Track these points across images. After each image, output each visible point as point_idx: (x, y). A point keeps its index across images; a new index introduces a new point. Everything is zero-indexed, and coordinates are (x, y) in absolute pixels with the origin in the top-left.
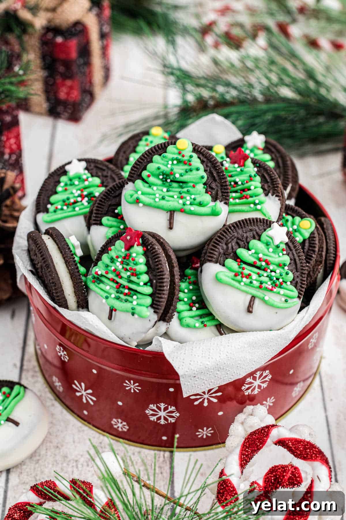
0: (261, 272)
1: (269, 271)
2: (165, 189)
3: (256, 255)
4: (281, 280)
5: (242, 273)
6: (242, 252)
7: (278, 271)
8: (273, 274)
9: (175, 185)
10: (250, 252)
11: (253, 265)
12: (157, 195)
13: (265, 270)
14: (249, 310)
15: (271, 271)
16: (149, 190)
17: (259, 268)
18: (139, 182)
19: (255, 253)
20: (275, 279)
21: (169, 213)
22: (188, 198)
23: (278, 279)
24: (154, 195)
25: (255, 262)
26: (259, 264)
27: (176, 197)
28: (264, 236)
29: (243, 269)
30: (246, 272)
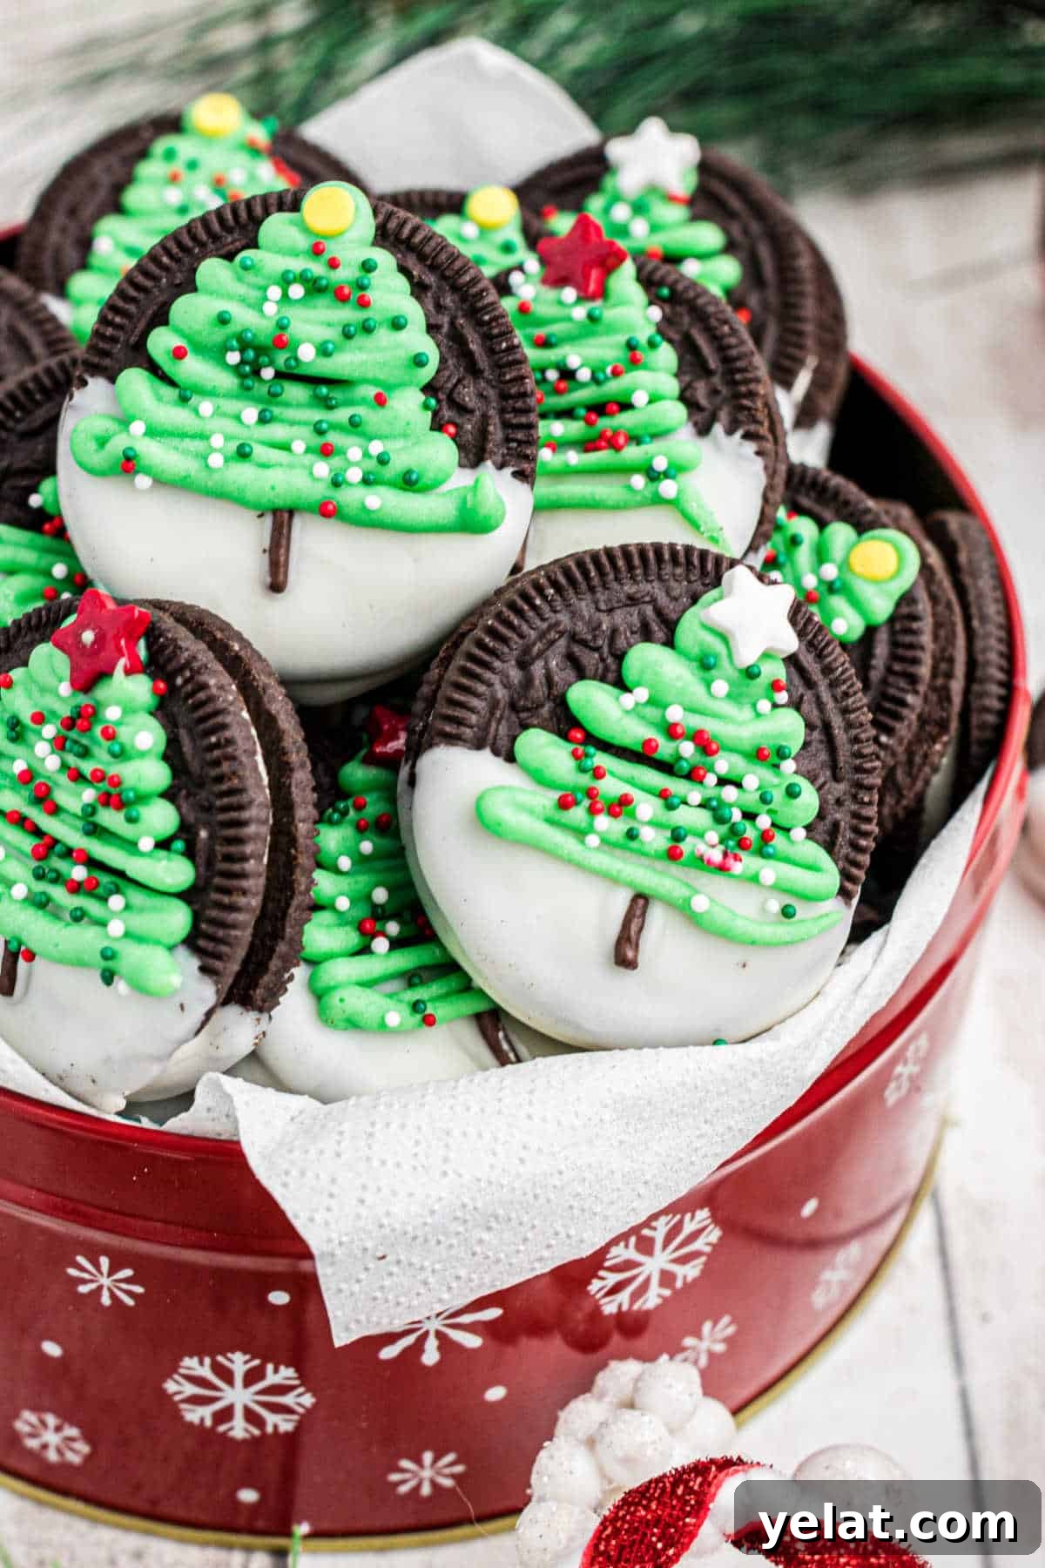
0: (677, 786)
1: (711, 779)
2: (251, 414)
3: (651, 712)
4: (764, 822)
5: (591, 793)
6: (590, 699)
7: (751, 782)
8: (730, 793)
9: (295, 392)
10: (628, 700)
11: (643, 756)
12: (217, 441)
13: (694, 776)
14: (624, 953)
15: (722, 782)
16: (177, 416)
17: (666, 768)
18: (134, 380)
19: (651, 702)
20: (737, 816)
21: (268, 521)
22: (355, 453)
23: (750, 816)
24: (204, 436)
25: (649, 744)
26: (665, 749)
27: (299, 447)
28: (690, 627)
29: (598, 773)
30: (610, 788)
